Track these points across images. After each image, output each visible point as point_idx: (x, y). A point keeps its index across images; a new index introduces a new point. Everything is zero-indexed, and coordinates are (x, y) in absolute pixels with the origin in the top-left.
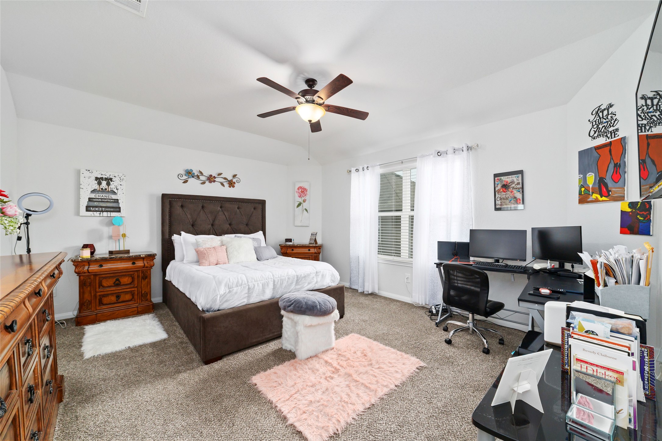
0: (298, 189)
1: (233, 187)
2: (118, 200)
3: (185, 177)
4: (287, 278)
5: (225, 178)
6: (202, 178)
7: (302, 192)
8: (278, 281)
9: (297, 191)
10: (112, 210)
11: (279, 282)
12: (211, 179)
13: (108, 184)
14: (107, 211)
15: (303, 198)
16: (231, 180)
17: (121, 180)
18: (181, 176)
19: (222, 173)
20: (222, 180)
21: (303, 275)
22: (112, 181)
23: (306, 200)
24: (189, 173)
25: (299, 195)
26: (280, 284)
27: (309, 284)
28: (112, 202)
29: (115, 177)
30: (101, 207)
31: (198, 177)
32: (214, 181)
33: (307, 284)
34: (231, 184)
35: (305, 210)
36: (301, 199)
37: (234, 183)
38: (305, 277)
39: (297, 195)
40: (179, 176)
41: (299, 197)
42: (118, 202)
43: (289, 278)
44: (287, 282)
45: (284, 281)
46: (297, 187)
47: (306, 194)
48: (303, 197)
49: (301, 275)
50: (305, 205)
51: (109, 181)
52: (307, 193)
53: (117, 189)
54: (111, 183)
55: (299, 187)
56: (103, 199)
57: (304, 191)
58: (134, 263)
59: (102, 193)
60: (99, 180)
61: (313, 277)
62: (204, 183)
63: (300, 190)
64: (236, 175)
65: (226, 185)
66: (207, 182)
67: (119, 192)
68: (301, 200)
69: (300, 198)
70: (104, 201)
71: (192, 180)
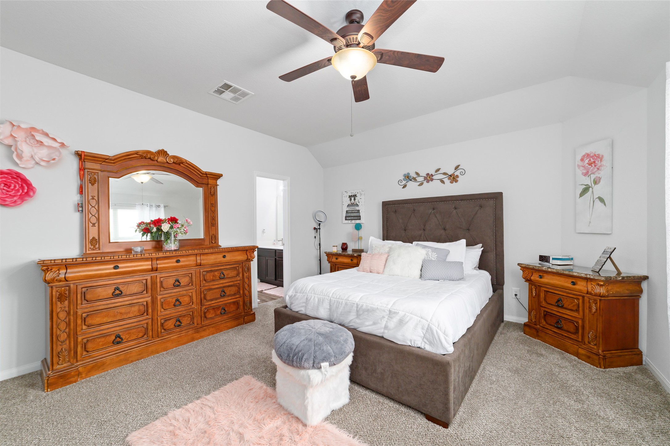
0: (582, 160)
1: (456, 181)
2: (359, 210)
3: (404, 182)
4: (344, 303)
5: (444, 173)
6: (420, 179)
7: (590, 164)
8: (334, 302)
9: (580, 163)
10: (356, 218)
11: (335, 304)
12: (429, 178)
13: (355, 199)
14: (354, 220)
15: (593, 177)
16: (453, 174)
17: (361, 194)
18: (401, 182)
19: (440, 169)
20: (442, 176)
21: (364, 307)
22: (356, 197)
23: (600, 178)
24: (408, 177)
25: (585, 171)
26: (336, 307)
27: (374, 324)
28: (357, 212)
29: (358, 193)
30: (352, 217)
31: (415, 179)
32: (432, 180)
33: (371, 323)
34: (453, 178)
35: (597, 201)
36: (588, 179)
37: (457, 176)
38: (368, 311)
39: (579, 172)
40: (399, 183)
41: (585, 175)
42: (359, 212)
43: (346, 304)
44: (344, 307)
45: (340, 305)
46: (579, 157)
47: (601, 166)
48: (593, 173)
49: (362, 306)
50: (598, 190)
51: (355, 196)
52: (604, 163)
53: (359, 202)
54: (356, 198)
55: (584, 156)
56: (352, 210)
57: (594, 162)
58: (352, 260)
59: (352, 207)
60: (350, 197)
61: (384, 317)
62: (421, 184)
63: (587, 161)
64: (459, 166)
65: (447, 181)
66: (425, 182)
67: (360, 204)
68: (587, 181)
69: (587, 177)
70: (353, 212)
71: (411, 184)
